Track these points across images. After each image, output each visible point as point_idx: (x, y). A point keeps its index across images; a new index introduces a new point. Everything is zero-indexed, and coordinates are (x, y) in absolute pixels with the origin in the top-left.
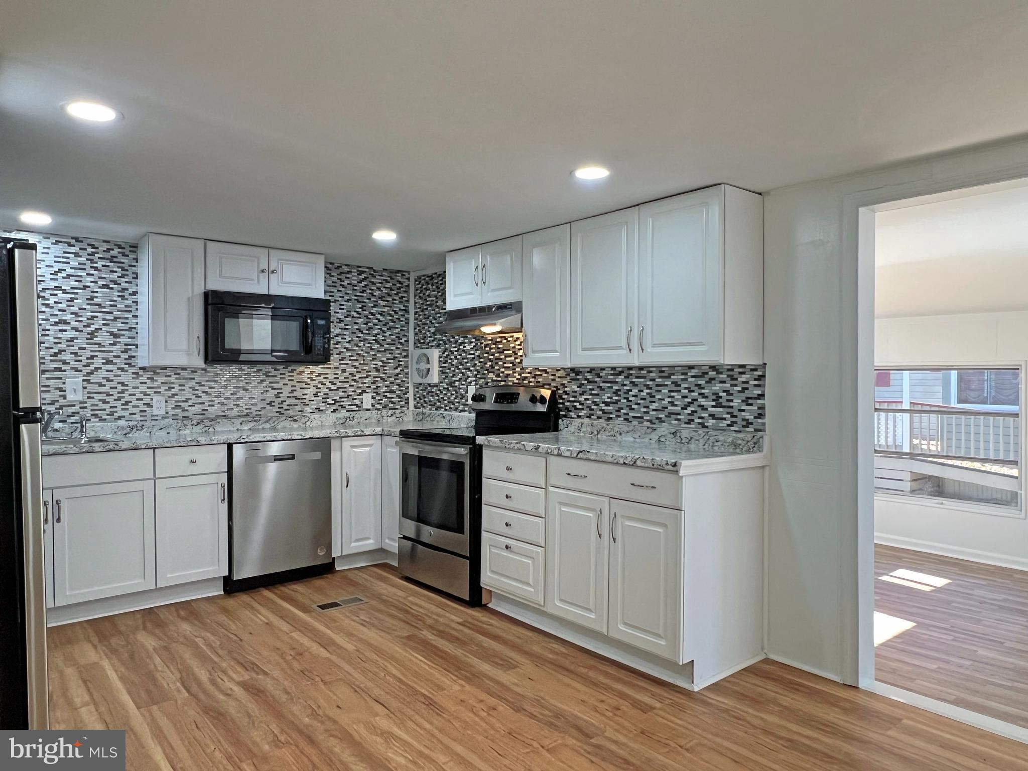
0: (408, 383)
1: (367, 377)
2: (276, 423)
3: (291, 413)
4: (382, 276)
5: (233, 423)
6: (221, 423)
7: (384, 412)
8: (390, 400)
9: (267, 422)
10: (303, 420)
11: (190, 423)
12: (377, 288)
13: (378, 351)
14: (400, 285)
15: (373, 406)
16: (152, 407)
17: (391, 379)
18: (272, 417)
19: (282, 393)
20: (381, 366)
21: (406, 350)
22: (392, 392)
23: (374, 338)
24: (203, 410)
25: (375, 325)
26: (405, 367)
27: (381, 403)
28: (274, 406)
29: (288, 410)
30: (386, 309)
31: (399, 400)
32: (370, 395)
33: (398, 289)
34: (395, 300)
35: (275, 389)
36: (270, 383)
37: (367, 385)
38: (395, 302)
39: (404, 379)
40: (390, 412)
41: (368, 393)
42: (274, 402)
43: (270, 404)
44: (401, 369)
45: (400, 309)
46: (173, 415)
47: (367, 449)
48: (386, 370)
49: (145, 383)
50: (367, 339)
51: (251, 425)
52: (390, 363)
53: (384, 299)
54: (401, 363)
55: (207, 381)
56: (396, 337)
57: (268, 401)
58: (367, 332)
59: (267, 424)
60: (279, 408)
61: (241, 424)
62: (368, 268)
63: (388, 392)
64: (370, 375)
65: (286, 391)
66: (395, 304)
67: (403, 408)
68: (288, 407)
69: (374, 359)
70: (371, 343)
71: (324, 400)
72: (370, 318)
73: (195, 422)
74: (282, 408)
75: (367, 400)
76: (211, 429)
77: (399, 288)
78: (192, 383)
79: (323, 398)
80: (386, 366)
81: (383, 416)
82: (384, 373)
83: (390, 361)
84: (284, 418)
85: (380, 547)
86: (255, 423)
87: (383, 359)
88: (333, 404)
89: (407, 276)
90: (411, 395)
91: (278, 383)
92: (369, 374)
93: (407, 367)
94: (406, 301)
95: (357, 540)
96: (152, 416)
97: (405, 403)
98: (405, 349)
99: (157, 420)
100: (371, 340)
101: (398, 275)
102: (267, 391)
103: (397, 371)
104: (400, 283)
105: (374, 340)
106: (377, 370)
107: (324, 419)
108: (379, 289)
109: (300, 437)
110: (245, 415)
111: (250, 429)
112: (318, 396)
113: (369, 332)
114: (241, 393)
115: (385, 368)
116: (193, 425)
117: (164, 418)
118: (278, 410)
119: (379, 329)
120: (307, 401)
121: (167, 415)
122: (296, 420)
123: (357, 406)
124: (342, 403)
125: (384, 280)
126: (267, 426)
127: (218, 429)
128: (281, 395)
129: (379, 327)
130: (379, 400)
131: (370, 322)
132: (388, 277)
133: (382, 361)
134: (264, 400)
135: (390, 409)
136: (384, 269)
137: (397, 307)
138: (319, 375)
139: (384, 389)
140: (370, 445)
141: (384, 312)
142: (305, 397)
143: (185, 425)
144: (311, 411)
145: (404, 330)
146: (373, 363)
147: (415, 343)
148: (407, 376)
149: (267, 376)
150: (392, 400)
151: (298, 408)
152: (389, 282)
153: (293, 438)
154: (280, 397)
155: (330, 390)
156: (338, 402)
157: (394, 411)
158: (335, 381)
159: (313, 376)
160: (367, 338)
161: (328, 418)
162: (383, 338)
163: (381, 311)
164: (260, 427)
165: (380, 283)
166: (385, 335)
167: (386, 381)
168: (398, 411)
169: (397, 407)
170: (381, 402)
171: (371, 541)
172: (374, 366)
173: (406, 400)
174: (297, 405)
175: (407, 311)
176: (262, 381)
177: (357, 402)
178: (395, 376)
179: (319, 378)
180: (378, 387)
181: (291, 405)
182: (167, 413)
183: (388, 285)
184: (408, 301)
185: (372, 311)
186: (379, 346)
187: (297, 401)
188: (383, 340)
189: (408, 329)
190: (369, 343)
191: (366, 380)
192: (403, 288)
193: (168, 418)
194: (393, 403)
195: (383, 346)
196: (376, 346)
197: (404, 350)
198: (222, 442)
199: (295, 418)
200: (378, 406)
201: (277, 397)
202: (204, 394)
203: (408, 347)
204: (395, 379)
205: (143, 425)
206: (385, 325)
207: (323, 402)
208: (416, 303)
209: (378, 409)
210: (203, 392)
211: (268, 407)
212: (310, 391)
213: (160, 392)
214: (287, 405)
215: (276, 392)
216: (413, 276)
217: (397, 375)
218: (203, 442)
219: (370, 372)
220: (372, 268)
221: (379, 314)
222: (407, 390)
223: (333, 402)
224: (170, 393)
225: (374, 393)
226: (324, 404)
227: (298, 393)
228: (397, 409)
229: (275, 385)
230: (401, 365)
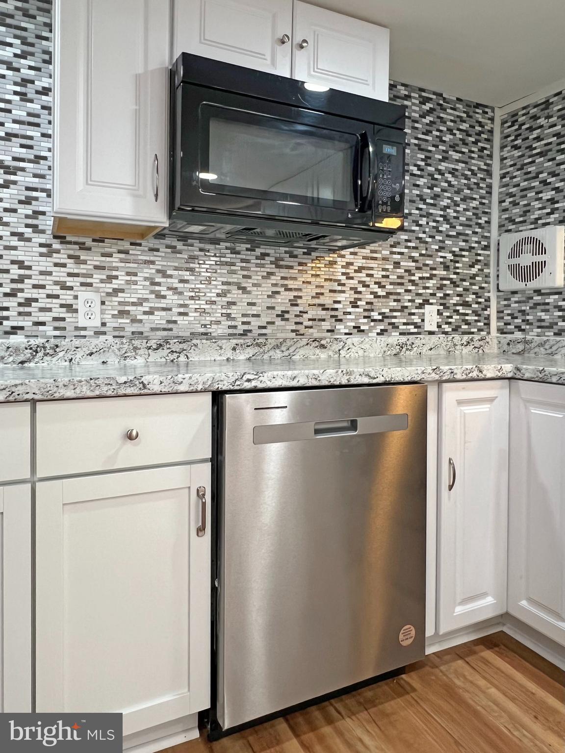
0: (489, 292)
1: (431, 278)
2: (292, 349)
3: (315, 333)
4: (454, 109)
5: (221, 348)
6: (200, 346)
7: (457, 337)
8: (463, 317)
9: (277, 347)
10: (336, 347)
11: (144, 345)
12: (448, 130)
13: (448, 236)
14: (480, 129)
15: (439, 326)
16: (76, 311)
17: (464, 283)
18: (285, 340)
19: (300, 297)
20: (451, 261)
21: (486, 237)
22: (466, 304)
23: (442, 213)
24: (169, 322)
25: (443, 190)
26: (485, 265)
27: (449, 323)
28: (287, 320)
29: (311, 327)
30: (460, 166)
31: (476, 318)
32: (435, 308)
33: (477, 134)
34: (473, 152)
35: (290, 290)
36: (283, 278)
37: (431, 291)
38: (473, 155)
39: (483, 285)
40: (466, 338)
41: (431, 304)
42: (288, 312)
43: (282, 316)
44: (479, 267)
45: (479, 169)
46: (115, 329)
47: (485, 408)
48: (458, 268)
49: (64, 265)
50: (431, 214)
51: (250, 352)
52: (464, 256)
53: (457, 148)
54: (479, 258)
55: (176, 269)
56: (474, 214)
57: (279, 309)
58: (432, 201)
59: (278, 351)
60: (296, 323)
61: (234, 349)
62: (434, 93)
63: (461, 305)
64: (435, 275)
65: (308, 293)
66: (473, 158)
67: (482, 333)
68: (310, 323)
69: (441, 249)
70: (437, 222)
71: (366, 314)
72: (436, 179)
73: (153, 343)
74: (301, 323)
75: (431, 316)
76: (182, 358)
77: (479, 134)
78: (149, 271)
79: (365, 310)
80: (458, 262)
81: (455, 345)
82: (455, 273)
83: (464, 253)
84: (305, 341)
85: (504, 611)
86: (257, 349)
87: (454, 249)
88: (380, 321)
89: (490, 114)
90: (493, 312)
91: (295, 279)
92: (434, 272)
93: (487, 265)
94: (488, 155)
95: (465, 601)
96: (77, 328)
97: (485, 324)
98: (486, 234)
99: (85, 337)
100: (436, 215)
101: (477, 110)
102: (278, 293)
103: (474, 271)
104: (481, 124)
105: (441, 216)
106: (446, 268)
107: (367, 346)
108: (450, 131)
109: (366, 380)
110: (241, 335)
111: (249, 359)
112: (357, 307)
113: (436, 202)
114: (235, 294)
115: (457, 265)
116: (149, 348)
117: (98, 333)
118: (294, 327)
119: (449, 198)
120: (340, 314)
121: (103, 329)
122: (323, 347)
123: (416, 326)
124: (394, 320)
125: (458, 116)
126: (278, 354)
127: (195, 357)
128: (299, 301)
129: (449, 195)
130: (448, 317)
131: (436, 186)
132: (464, 112)
133: (453, 253)
134: (273, 308)
135: (464, 333)
136: (458, 99)
137: (475, 165)
138: (360, 270)
139: (455, 300)
140: (491, 400)
141: (457, 170)
142: (336, 306)
143: (135, 349)
144: (347, 331)
145: (484, 204)
146: (440, 254)
147: (501, 226)
148: (487, 279)
149: (278, 267)
150: (467, 318)
151: (326, 325)
152: (465, 122)
153: (353, 382)
154: (297, 305)
155: (376, 296)
156: (387, 317)
157: (471, 336)
158: (384, 281)
159: (351, 270)
160: (431, 211)
161: (374, 345)
162: (455, 214)
163: (453, 169)
164: (266, 357)
165: (452, 121)
166: (458, 209)
167: (458, 286)
168: (477, 337)
169: (473, 330)
170: (450, 320)
171: (489, 600)
172: (442, 260)
173: (485, 318)
174: (324, 320)
175: (489, 173)
176: (270, 274)
177: (416, 319)
178: (471, 278)
179: (359, 275)
180: (446, 295)
181: (314, 320)
182: (104, 324)
183: (464, 126)
184: (490, 156)
185: (440, 167)
186: (448, 226)
187: (324, 312)
188: (455, 218)
189: (490, 202)
190: (435, 221)
191: (430, 283)
192: (483, 133)
193: (104, 333)
194: (467, 323)
195: (455, 227)
196: (444, 227)
197: (483, 237)
198: (200, 387)
199: (323, 342)
200: (447, 328)
201: (292, 305)
202: (170, 293)
203: (489, 232)
204: (471, 284)
205: (57, 346)
206: (458, 192)
207: (365, 317)
208: (503, 159)
209: (446, 333)
210: (169, 289)
211: (279, 322)
212: (346, 297)
213: (90, 285)
214: (309, 320)
215: (291, 295)
216: (499, 115)
217: (473, 277)
218: (156, 388)
219: (435, 269)
220: (441, 95)
221: (450, 173)
222: (487, 303)
223: (380, 317)
224: (109, 287)
225: (441, 304)
226: (366, 320)
227: (327, 300)
228: (473, 333)
229: (291, 284)
230: (480, 261)
